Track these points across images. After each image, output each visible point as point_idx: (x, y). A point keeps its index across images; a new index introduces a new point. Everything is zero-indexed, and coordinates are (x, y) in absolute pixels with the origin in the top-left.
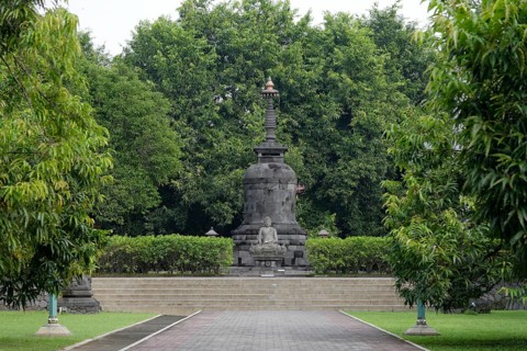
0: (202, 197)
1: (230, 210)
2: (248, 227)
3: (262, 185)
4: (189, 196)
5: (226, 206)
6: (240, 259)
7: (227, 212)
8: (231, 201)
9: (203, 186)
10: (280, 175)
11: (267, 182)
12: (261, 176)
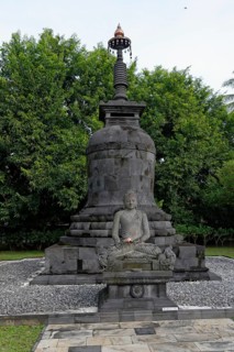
0: (50, 184)
1: (76, 196)
2: (92, 211)
3: (112, 152)
4: (37, 182)
5: (71, 192)
6: (80, 263)
7: (73, 197)
8: (77, 187)
9: (52, 174)
10: (137, 140)
11: (119, 148)
12: (111, 139)
